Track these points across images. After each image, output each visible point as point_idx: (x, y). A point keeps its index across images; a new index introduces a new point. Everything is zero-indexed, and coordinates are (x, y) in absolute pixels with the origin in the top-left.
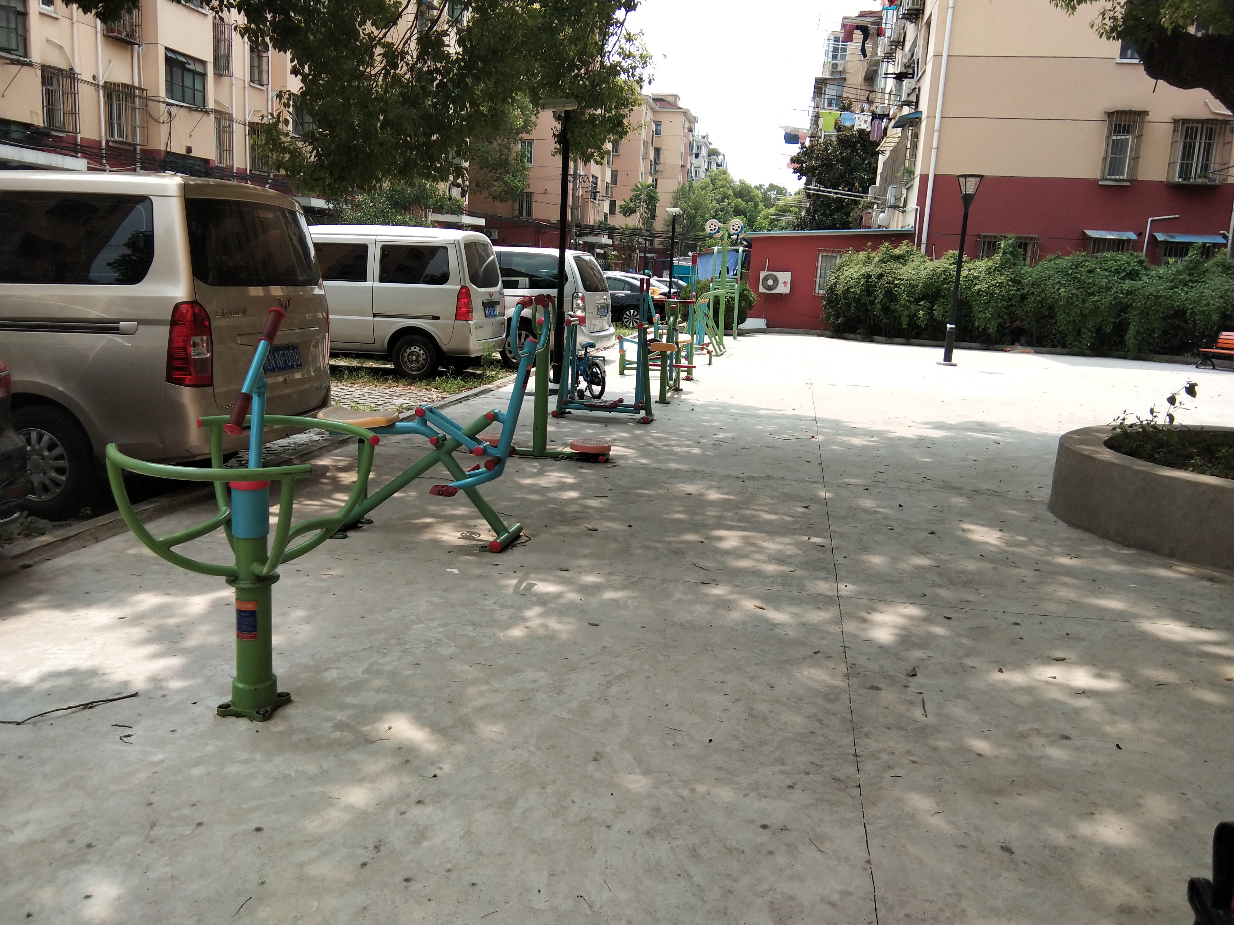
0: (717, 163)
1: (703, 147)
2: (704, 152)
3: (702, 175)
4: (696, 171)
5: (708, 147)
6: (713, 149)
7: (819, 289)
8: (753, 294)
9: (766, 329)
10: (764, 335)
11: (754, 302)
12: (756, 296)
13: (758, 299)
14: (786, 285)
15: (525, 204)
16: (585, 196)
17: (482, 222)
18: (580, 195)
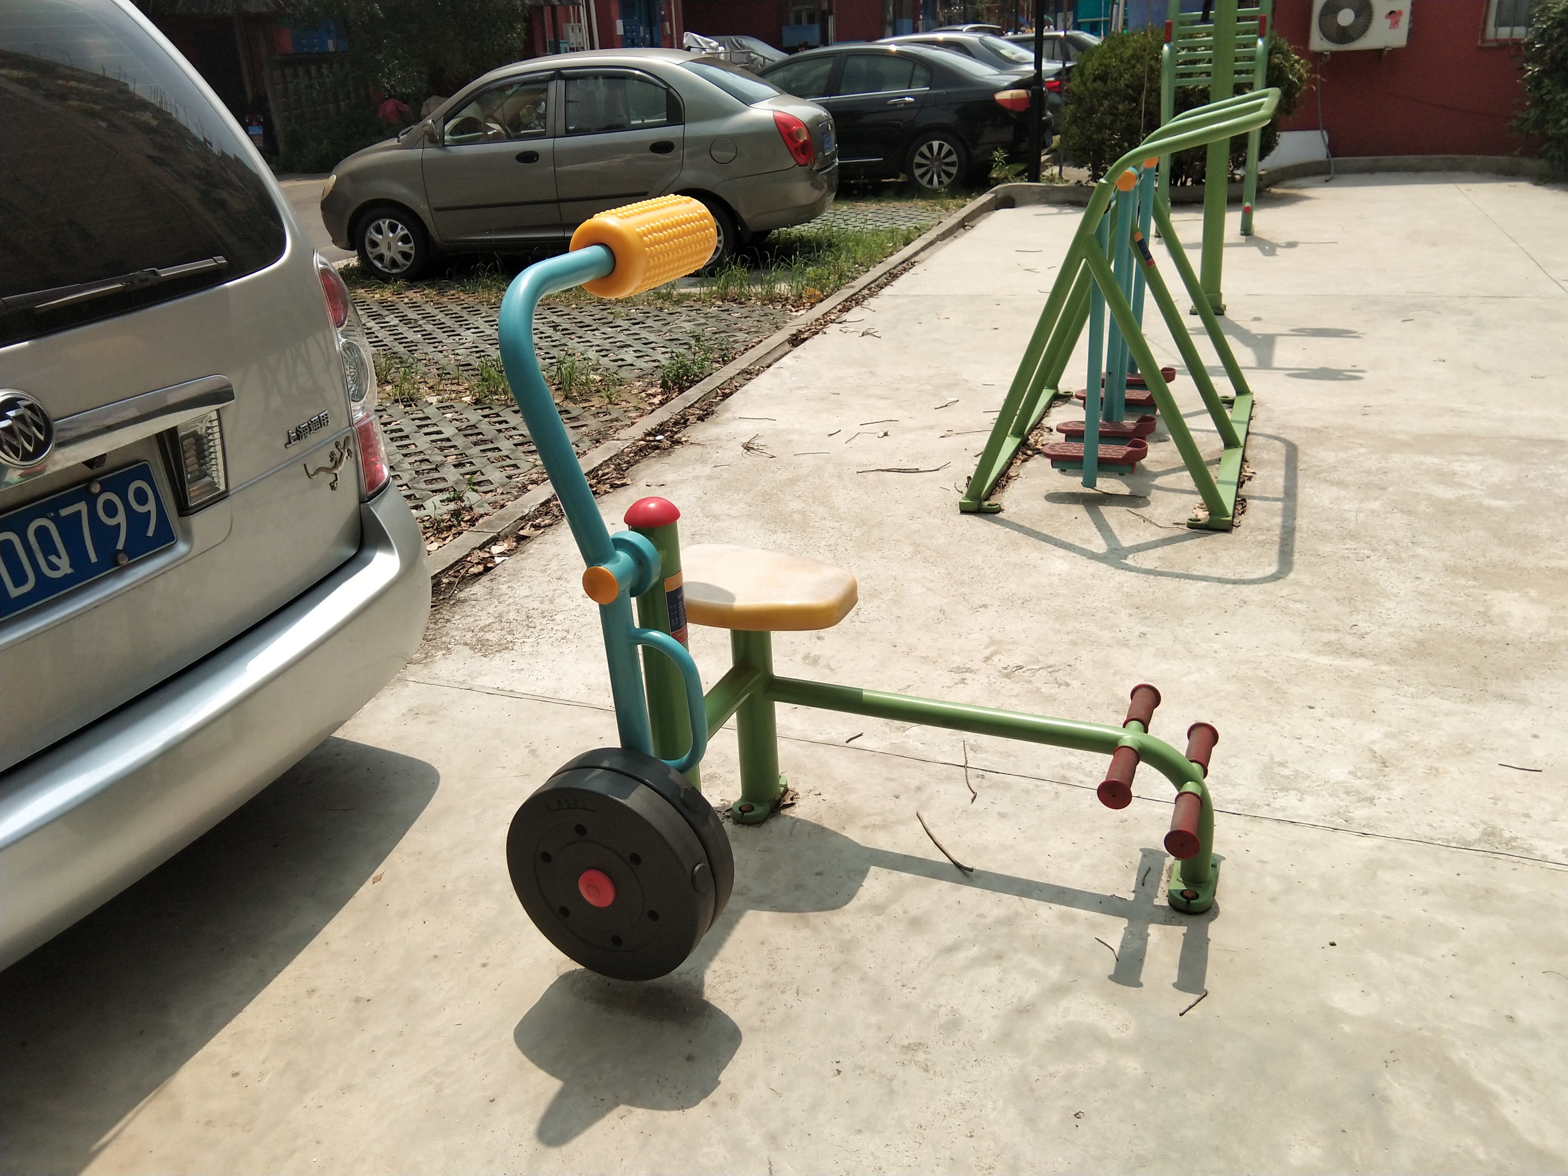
7: (1499, 24)
8: (1298, 62)
9: (1329, 161)
10: (1327, 181)
11: (1300, 88)
12: (1308, 67)
13: (1313, 76)
14: (1397, 23)
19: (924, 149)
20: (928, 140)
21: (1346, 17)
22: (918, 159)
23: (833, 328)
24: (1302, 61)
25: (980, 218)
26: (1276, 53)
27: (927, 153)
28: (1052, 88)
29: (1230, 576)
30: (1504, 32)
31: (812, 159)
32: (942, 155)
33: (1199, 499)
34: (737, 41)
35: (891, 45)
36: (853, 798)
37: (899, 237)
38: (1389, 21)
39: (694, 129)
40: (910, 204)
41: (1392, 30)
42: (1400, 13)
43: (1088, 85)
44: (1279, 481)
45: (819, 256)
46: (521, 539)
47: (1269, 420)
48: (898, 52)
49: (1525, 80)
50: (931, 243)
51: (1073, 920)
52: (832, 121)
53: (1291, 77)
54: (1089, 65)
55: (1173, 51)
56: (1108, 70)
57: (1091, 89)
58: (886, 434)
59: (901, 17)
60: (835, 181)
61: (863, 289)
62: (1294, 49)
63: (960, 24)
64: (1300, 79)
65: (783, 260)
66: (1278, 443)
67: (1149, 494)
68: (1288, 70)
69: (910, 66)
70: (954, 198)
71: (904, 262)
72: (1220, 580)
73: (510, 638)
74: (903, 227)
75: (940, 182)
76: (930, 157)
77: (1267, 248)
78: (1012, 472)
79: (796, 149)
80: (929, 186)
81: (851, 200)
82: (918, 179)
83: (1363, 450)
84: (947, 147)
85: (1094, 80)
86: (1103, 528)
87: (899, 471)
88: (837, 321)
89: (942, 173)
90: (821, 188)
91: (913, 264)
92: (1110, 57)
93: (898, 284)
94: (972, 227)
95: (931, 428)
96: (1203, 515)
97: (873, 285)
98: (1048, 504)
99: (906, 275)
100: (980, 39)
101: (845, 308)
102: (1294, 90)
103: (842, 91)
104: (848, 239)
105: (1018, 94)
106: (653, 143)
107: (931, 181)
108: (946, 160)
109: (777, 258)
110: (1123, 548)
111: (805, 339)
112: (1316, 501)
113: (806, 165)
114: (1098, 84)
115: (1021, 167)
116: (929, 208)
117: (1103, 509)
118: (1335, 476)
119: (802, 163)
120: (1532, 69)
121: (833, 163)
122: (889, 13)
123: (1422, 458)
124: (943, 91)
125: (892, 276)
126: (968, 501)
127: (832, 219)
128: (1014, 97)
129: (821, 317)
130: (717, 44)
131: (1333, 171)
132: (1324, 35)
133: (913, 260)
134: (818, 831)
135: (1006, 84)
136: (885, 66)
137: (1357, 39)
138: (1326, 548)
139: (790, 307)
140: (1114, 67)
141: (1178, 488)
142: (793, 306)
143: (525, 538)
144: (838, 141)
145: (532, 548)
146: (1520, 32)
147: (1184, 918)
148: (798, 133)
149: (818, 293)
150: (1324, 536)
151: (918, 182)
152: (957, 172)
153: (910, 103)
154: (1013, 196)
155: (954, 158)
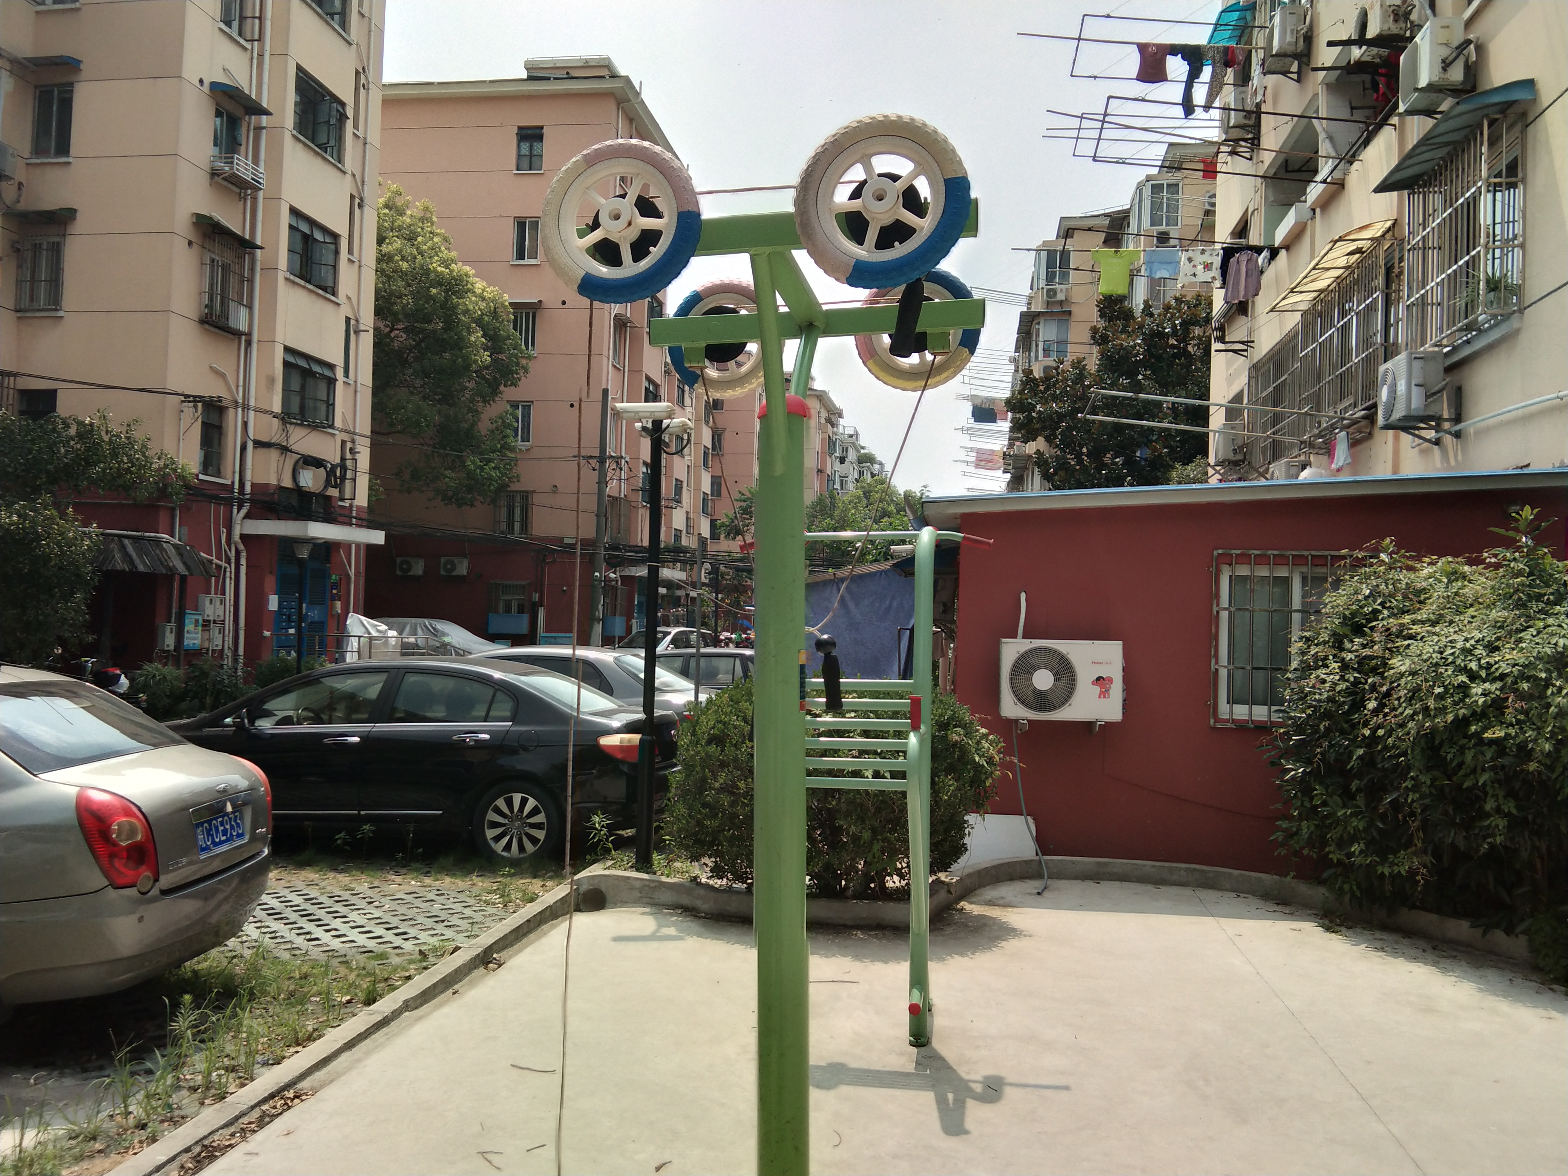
0: (872, 473)
1: (850, 450)
2: (852, 455)
3: (851, 486)
4: (842, 481)
5: (858, 451)
6: (865, 454)
7: (1233, 700)
8: (985, 736)
9: (1038, 860)
11: (991, 774)
12: (1000, 745)
13: (1008, 758)
14: (1107, 691)
15: (518, 511)
16: (632, 497)
17: (378, 537)
18: (622, 496)
19: (501, 803)
20: (506, 792)
21: (1043, 680)
22: (492, 816)
24: (991, 737)
25: (544, 928)
26: (955, 726)
27: (505, 809)
30: (1241, 712)
32: (525, 813)
34: (431, 625)
38: (1097, 689)
41: (1102, 699)
42: (1110, 680)
49: (1287, 781)
53: (977, 759)
62: (977, 720)
64: (990, 761)
68: (973, 750)
69: (490, 692)
75: (521, 850)
76: (509, 814)
80: (505, 854)
82: (489, 842)
84: (531, 803)
89: (524, 837)
100: (616, 658)
102: (983, 776)
105: (629, 740)
107: (508, 847)
108: (531, 820)
120: (1296, 770)
124: (532, 729)
128: (623, 744)
130: (387, 627)
132: (1019, 700)
135: (619, 724)
137: (1060, 707)
146: (1260, 713)
151: (490, 846)
152: (546, 837)
153: (484, 741)
154: (603, 889)
155: (540, 818)
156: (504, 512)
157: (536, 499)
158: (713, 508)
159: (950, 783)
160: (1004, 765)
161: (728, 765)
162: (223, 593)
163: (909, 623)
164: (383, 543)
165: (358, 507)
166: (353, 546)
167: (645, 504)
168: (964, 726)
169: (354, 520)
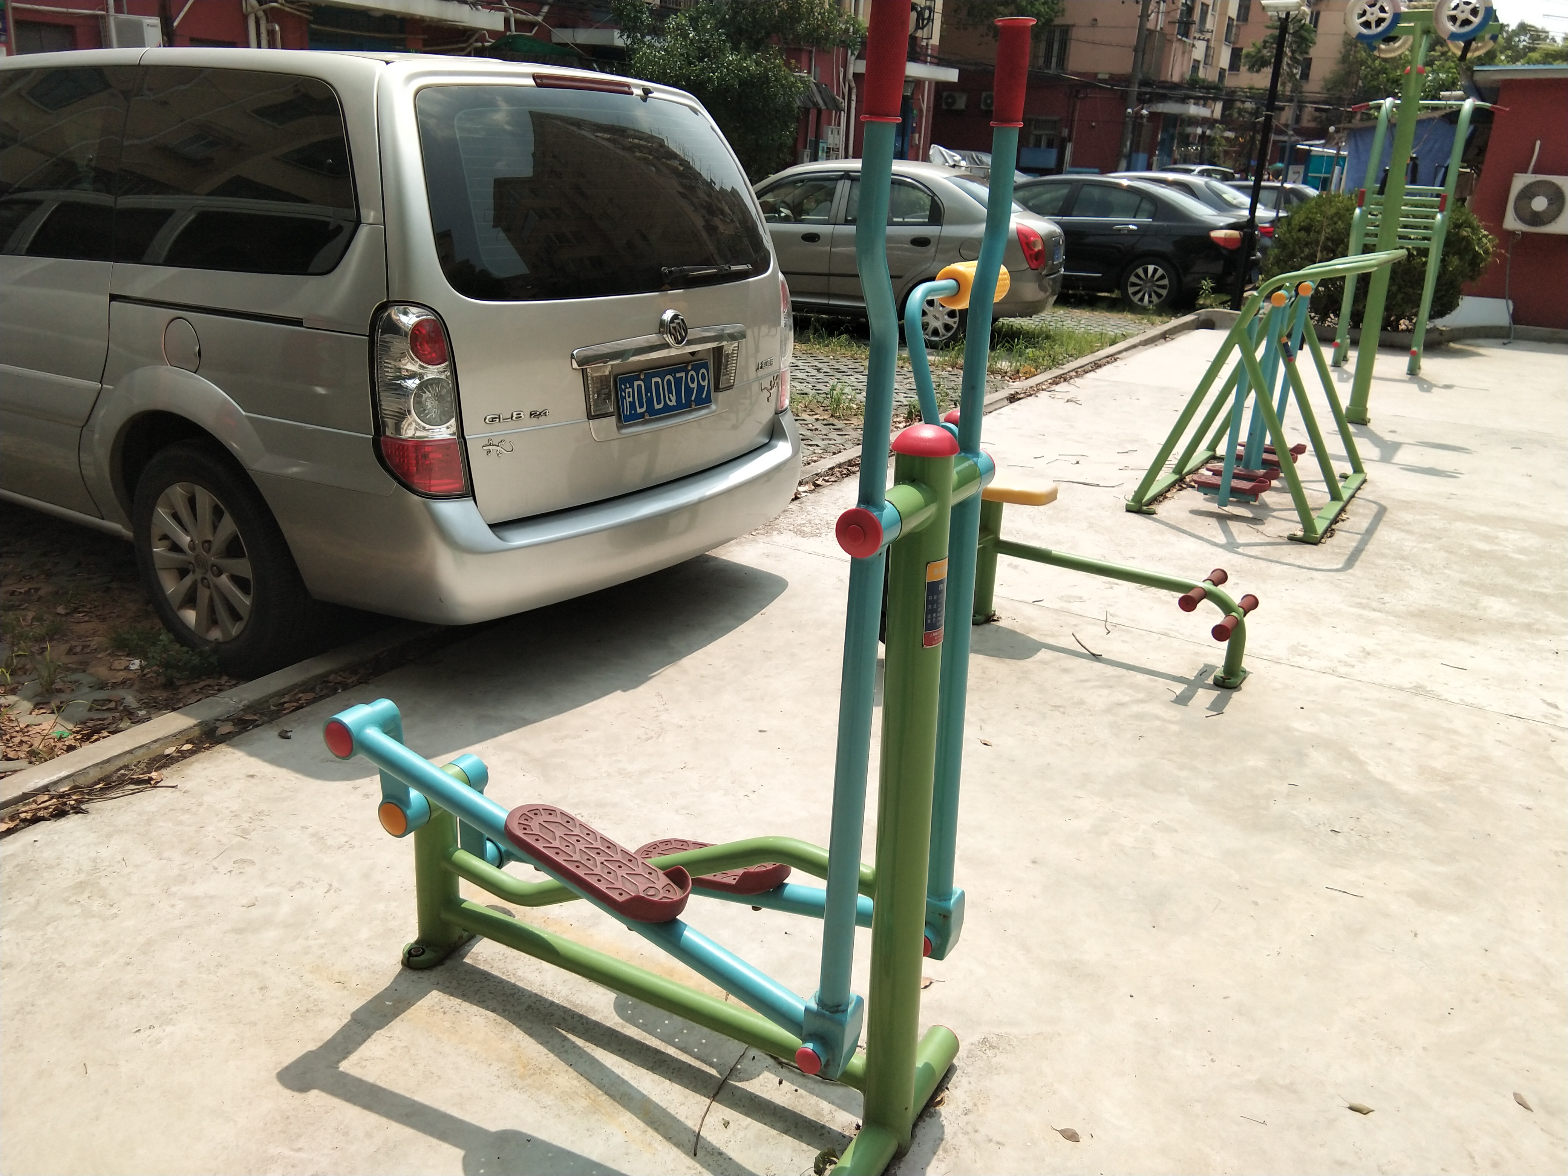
8: (1485, 236)
9: (1510, 328)
10: (1504, 344)
11: (1485, 260)
12: (1494, 243)
13: (1498, 251)
15: (1056, 47)
16: (1168, 30)
17: (952, 75)
18: (1158, 28)
19: (1140, 271)
20: (1144, 264)
21: (1540, 204)
22: (1133, 279)
23: (1043, 395)
24: (1490, 237)
25: (1180, 334)
26: (1466, 227)
27: (1142, 275)
28: (1266, 233)
29: (1307, 565)
31: (1042, 265)
32: (1156, 278)
33: (1301, 526)
34: (977, 158)
35: (1123, 178)
36: (1034, 624)
37: (1107, 340)
39: (949, 230)
40: (1120, 316)
43: (1293, 234)
44: (1365, 524)
45: (1038, 342)
46: (817, 486)
47: (1373, 492)
48: (1128, 186)
50: (1134, 347)
51: (1156, 681)
52: (1063, 237)
53: (1477, 248)
54: (1297, 217)
55: (1363, 214)
56: (1312, 224)
57: (1295, 237)
58: (1078, 463)
59: (1137, 151)
60: (1058, 289)
61: (1072, 371)
62: (1483, 226)
63: (1194, 164)
64: (1486, 252)
65: (1008, 342)
66: (1374, 505)
67: (1266, 519)
68: (1476, 243)
69: (1138, 199)
70: (1160, 315)
71: (1108, 357)
72: (1299, 566)
73: (818, 531)
74: (1112, 333)
75: (1150, 302)
76: (1145, 278)
77: (1426, 386)
78: (1168, 495)
79: (1031, 255)
80: (1139, 303)
81: (1068, 307)
82: (1131, 296)
83: (1436, 517)
84: (1160, 272)
85: (1299, 230)
86: (1227, 532)
87: (1084, 484)
88: (1049, 390)
89: (1153, 294)
90: (1045, 291)
91: (1116, 360)
92: (1316, 213)
93: (1100, 372)
94: (1172, 339)
95: (1113, 463)
96: (1300, 534)
97: (1079, 370)
98: (1190, 515)
99: (1108, 367)
100: (1206, 183)
101: (1055, 381)
102: (1479, 261)
103: (1074, 213)
104: (1062, 335)
105: (1231, 235)
106: (913, 237)
107: (1142, 299)
108: (1158, 283)
109: (1003, 339)
110: (1238, 543)
111: (1020, 399)
112: (1386, 538)
113: (1037, 269)
114: (1302, 234)
115: (1226, 298)
116: (1137, 321)
117: (1230, 523)
118: (1408, 528)
119: (1033, 267)
121: (1059, 271)
122: (1126, 146)
123: (1478, 527)
124: (1165, 224)
125: (1097, 365)
126: (1133, 504)
127: (1049, 320)
128: (1227, 237)
129: (1035, 386)
130: (960, 158)
131: (1512, 335)
132: (1518, 217)
133: (1116, 357)
134: (1013, 633)
135: (1222, 224)
136: (1114, 197)
137: (1548, 223)
138: (1381, 562)
139: (1008, 379)
140: (1318, 221)
141: (1289, 518)
142: (1010, 378)
143: (819, 486)
144: (1066, 254)
145: (825, 491)
147: (1219, 689)
148: (1034, 243)
149: (1033, 370)
150: (1383, 556)
151: (1131, 299)
152: (1167, 295)
153: (1133, 230)
154: (1214, 320)
155: (1165, 282)
156: (1042, 46)
157: (1075, 34)
158: (1237, 35)
159: (1455, 261)
160: (1495, 254)
161: (1311, 244)
162: (839, 125)
163: (1445, 163)
164: (956, 80)
165: (932, 45)
166: (927, 83)
167: (1180, 37)
168: (1473, 228)
169: (929, 58)
